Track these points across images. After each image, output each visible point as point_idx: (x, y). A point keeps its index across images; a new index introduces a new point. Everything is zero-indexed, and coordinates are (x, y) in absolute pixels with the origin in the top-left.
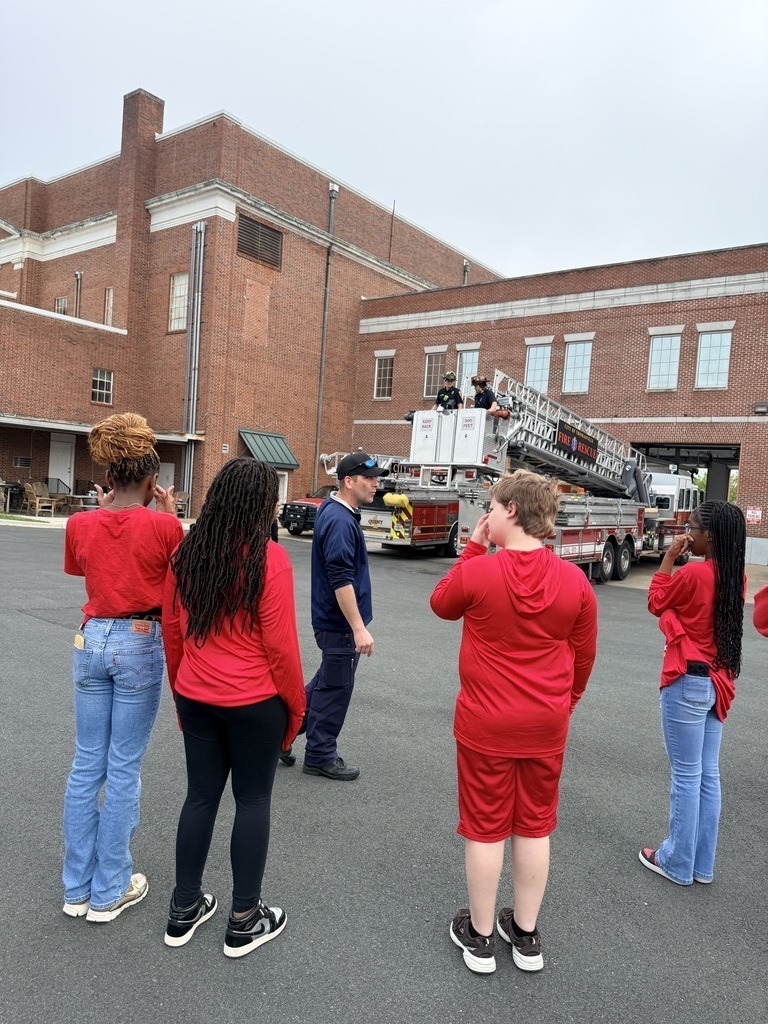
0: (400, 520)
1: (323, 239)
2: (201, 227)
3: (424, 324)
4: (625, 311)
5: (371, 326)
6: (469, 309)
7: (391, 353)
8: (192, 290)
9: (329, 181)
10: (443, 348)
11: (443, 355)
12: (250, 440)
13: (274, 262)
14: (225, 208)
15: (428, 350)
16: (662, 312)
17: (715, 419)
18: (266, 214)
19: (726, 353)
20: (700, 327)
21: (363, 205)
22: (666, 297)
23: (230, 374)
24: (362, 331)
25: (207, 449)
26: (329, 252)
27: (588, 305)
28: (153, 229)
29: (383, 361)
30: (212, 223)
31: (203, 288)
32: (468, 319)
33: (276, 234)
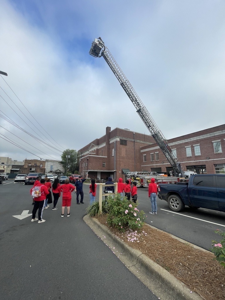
0: (139, 182)
1: (133, 140)
2: (115, 142)
3: (150, 150)
4: (181, 144)
5: (142, 151)
6: (156, 147)
7: (146, 155)
8: (115, 150)
9: (133, 132)
10: (153, 153)
11: (153, 154)
12: (124, 171)
13: (126, 145)
14: (118, 139)
15: (151, 154)
16: (187, 144)
17: (200, 161)
18: (124, 139)
19: (199, 149)
20: (194, 145)
21: (139, 134)
22: (187, 141)
23: (120, 161)
24: (141, 152)
25: (117, 172)
26: (134, 142)
27: (174, 144)
28: (110, 143)
29: (144, 156)
30: (116, 141)
31: (116, 150)
32: (156, 148)
33: (126, 141)
